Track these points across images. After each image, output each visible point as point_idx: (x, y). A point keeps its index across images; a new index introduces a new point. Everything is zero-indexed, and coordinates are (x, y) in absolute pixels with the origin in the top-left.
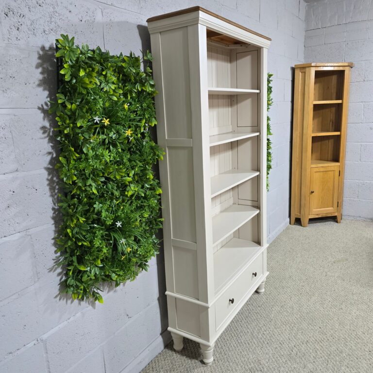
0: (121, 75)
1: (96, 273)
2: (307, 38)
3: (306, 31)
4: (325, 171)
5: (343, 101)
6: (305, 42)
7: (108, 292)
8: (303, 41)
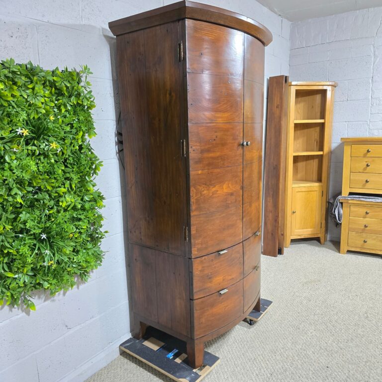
0: (53, 89)
1: (25, 281)
2: (292, 57)
3: (291, 50)
4: (308, 191)
5: (325, 121)
6: (290, 60)
7: (45, 301)
8: (288, 59)
